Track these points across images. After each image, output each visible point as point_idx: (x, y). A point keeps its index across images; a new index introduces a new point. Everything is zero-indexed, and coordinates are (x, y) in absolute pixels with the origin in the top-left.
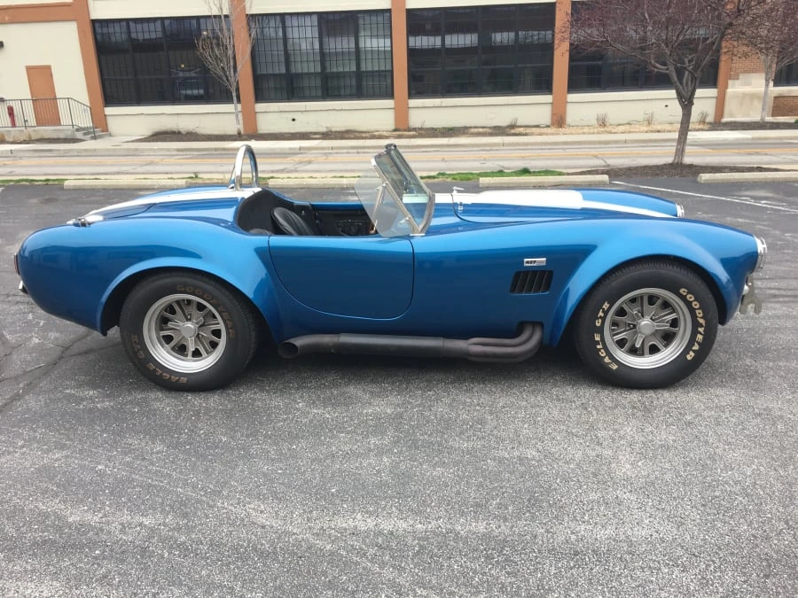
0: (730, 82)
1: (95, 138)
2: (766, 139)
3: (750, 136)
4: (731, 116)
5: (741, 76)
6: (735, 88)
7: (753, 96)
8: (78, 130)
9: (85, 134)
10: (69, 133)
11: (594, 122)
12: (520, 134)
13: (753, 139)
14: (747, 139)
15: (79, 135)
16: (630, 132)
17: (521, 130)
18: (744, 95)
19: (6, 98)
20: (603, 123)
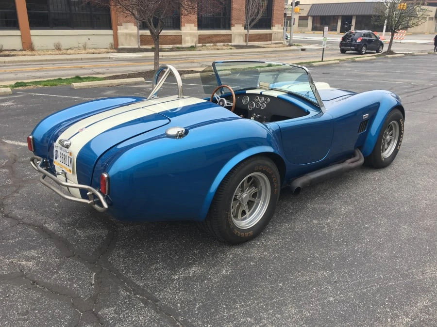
0: (119, 27)
2: (148, 57)
3: (141, 56)
4: (122, 45)
5: (123, 24)
6: (122, 30)
7: (131, 35)
11: (54, 48)
12: (8, 56)
13: (143, 57)
14: (140, 57)
16: (78, 54)
17: (7, 53)
18: (126, 34)
20: (58, 48)
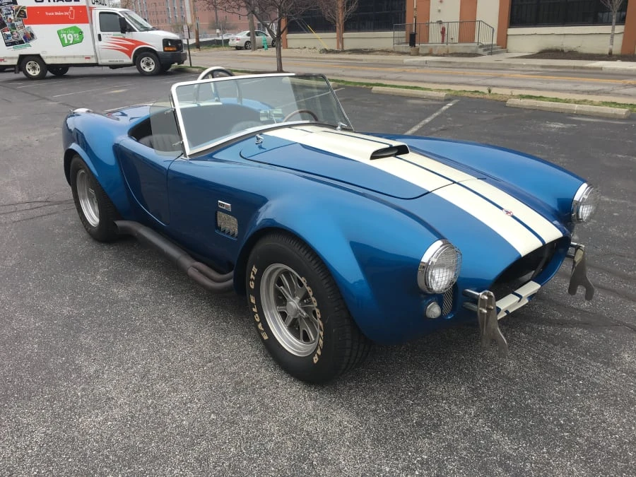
1: (491, 54)
8: (481, 47)
9: (485, 50)
10: (474, 49)
15: (480, 51)
19: (443, 21)
